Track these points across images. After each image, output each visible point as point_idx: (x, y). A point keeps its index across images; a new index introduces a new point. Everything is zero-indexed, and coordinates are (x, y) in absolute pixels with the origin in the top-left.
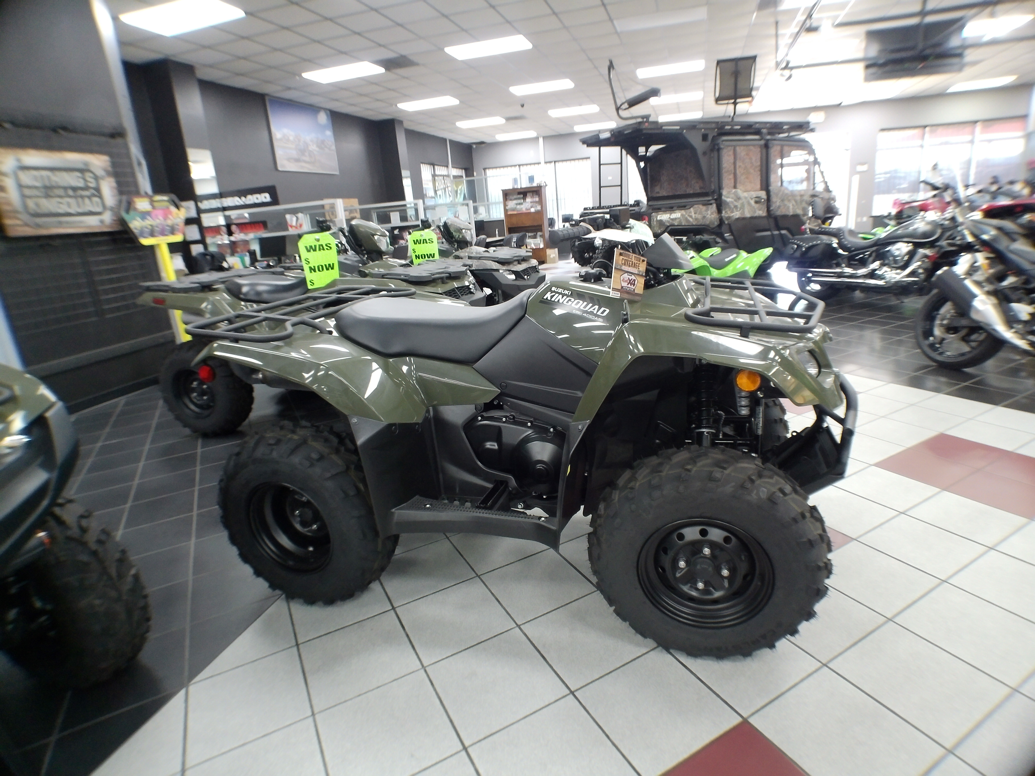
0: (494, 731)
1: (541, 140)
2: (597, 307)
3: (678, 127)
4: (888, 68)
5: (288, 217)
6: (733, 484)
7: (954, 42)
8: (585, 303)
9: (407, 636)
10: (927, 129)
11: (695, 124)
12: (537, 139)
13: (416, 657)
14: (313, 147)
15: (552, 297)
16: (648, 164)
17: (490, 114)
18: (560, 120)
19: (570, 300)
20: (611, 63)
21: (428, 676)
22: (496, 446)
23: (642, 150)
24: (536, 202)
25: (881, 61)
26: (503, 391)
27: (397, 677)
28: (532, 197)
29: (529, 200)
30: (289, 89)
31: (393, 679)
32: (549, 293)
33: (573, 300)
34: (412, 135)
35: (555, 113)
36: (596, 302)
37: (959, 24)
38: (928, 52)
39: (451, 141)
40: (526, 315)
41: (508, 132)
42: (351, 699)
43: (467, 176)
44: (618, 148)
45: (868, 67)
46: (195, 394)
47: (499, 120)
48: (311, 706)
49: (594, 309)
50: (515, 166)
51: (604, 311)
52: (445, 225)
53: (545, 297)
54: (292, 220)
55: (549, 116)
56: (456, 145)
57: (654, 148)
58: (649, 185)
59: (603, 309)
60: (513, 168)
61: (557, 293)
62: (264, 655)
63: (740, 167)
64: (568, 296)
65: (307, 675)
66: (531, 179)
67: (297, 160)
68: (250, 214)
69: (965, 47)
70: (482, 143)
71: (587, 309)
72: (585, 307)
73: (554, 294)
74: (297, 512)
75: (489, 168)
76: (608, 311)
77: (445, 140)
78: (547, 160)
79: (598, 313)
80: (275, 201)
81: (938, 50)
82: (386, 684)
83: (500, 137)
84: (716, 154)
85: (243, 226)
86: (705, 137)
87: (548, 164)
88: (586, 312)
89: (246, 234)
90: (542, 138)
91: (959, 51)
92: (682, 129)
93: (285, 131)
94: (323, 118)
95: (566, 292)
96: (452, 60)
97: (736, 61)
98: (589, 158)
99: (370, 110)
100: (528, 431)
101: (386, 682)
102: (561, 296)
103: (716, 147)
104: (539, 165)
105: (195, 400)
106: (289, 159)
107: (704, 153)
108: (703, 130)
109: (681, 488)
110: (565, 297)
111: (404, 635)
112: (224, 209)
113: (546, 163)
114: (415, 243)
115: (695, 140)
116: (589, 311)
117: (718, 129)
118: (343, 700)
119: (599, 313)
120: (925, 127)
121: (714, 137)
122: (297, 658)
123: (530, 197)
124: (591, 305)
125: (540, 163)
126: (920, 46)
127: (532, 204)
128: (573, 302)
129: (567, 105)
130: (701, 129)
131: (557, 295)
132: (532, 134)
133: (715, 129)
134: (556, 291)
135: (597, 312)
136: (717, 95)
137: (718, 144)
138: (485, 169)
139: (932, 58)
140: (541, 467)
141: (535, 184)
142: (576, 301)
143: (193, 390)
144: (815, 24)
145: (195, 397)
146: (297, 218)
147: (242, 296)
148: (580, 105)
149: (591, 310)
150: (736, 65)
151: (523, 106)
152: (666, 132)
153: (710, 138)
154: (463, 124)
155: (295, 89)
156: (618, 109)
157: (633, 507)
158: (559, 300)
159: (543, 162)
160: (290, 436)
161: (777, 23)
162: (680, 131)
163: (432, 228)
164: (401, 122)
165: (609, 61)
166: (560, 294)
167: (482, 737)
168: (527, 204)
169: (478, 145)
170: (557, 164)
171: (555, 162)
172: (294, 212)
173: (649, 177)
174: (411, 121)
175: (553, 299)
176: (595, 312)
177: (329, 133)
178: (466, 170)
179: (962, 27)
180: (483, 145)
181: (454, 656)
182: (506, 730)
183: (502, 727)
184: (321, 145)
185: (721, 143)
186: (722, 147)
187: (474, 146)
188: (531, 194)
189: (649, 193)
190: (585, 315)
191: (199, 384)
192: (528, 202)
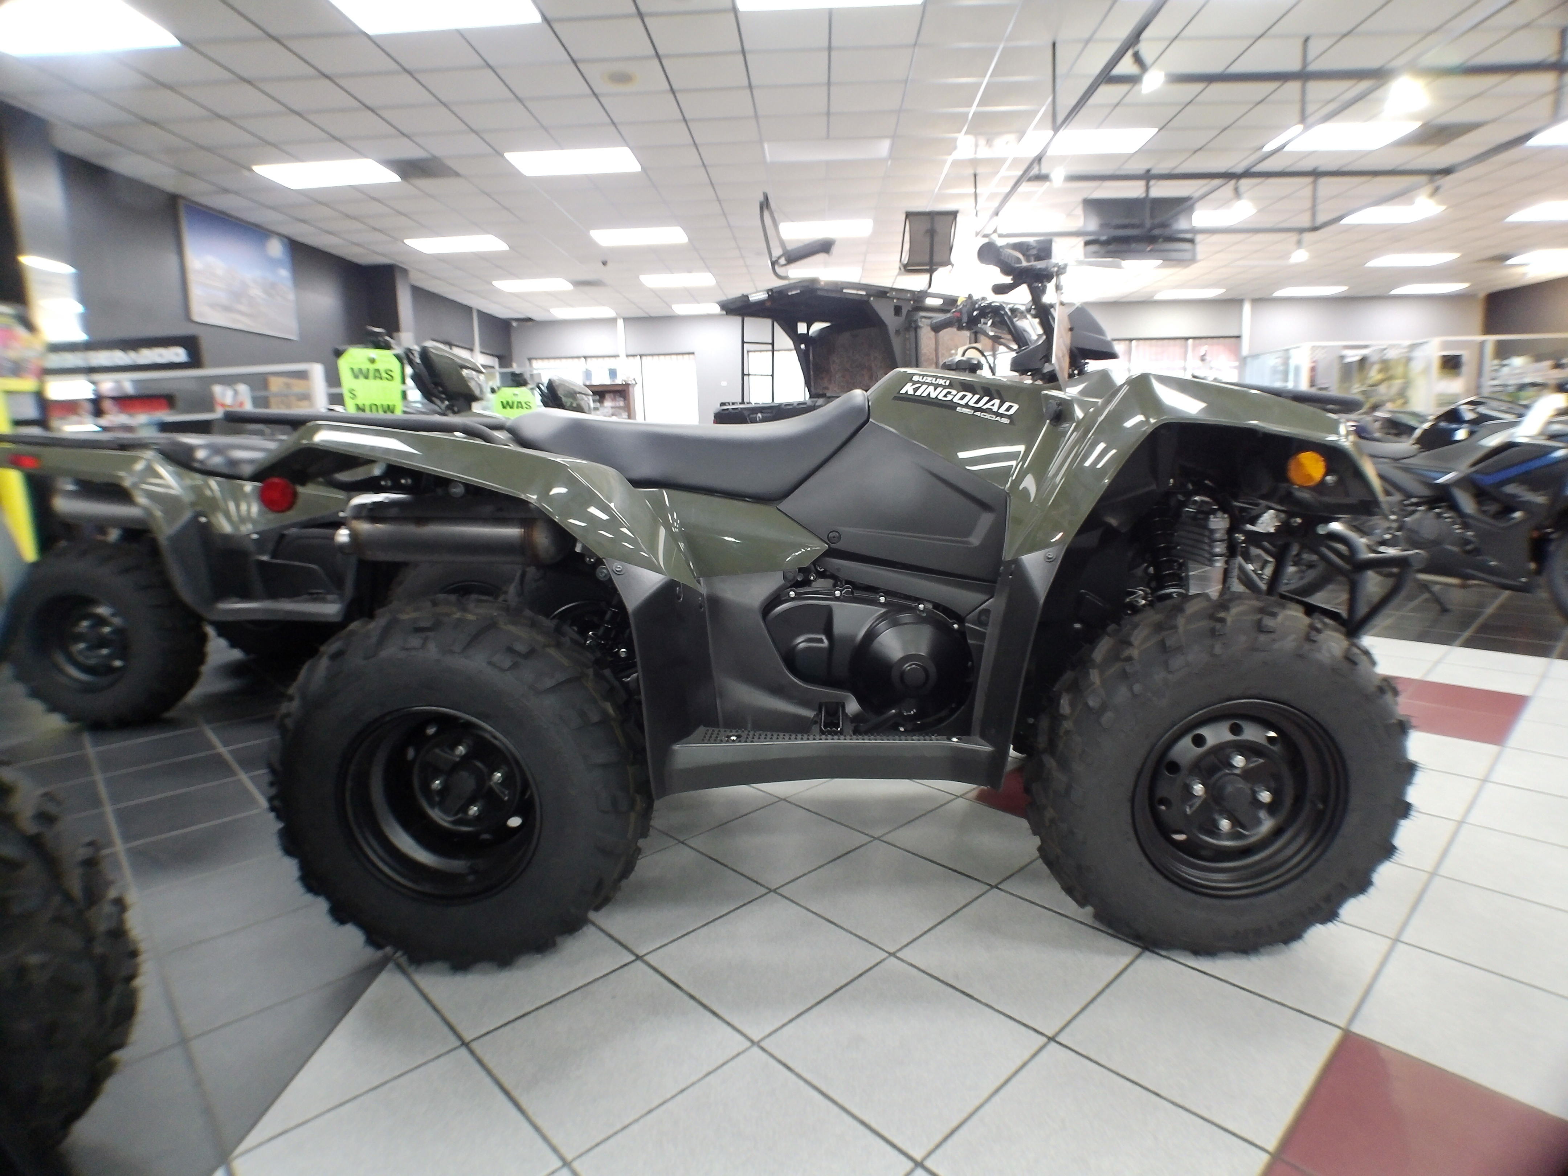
0: (954, 1124)
1: (620, 322)
2: (997, 402)
3: (864, 293)
4: (1112, 247)
5: (217, 389)
6: (1293, 636)
7: (1182, 224)
8: (977, 397)
9: (692, 997)
10: (1134, 342)
11: (887, 290)
12: (613, 321)
13: (729, 1030)
14: (256, 292)
15: (916, 390)
16: (811, 348)
17: (549, 273)
18: (655, 293)
19: (949, 393)
20: (766, 198)
21: (772, 1056)
22: (826, 641)
23: (802, 328)
24: (620, 408)
25: (1104, 238)
26: (833, 546)
27: (710, 1069)
28: (614, 400)
29: (608, 403)
30: (226, 191)
31: (704, 1073)
32: (909, 384)
33: (954, 392)
34: (421, 295)
35: (653, 281)
36: (995, 395)
37: (1189, 203)
38: (1156, 232)
39: (481, 313)
40: (871, 420)
41: (572, 306)
42: (636, 1121)
43: (501, 365)
44: (768, 322)
45: (1087, 243)
46: (82, 646)
47: (561, 285)
48: (555, 1150)
49: (993, 405)
50: (579, 357)
51: (1010, 407)
52: (551, 386)
53: (903, 391)
54: (224, 395)
55: (641, 285)
56: (488, 320)
57: (817, 327)
58: (812, 377)
59: (1007, 405)
60: (576, 360)
61: (924, 383)
62: (397, 1074)
63: (943, 354)
64: (945, 387)
65: (515, 1094)
66: (613, 373)
67: (227, 309)
68: (135, 382)
69: (1196, 231)
70: (529, 320)
71: (980, 405)
72: (977, 402)
73: (919, 385)
74: (438, 782)
75: (536, 359)
76: (1016, 407)
77: (468, 309)
78: (629, 353)
79: (999, 411)
80: (195, 360)
81: (1167, 232)
82: (693, 1084)
83: (560, 313)
84: (912, 334)
85: (124, 401)
86: (898, 310)
87: (631, 358)
88: (979, 409)
89: (131, 415)
90: (622, 320)
91: (1188, 236)
92: (868, 295)
93: (211, 259)
94: (276, 248)
95: (941, 382)
96: (514, 173)
97: (932, 216)
98: (693, 353)
99: (358, 245)
100: (881, 610)
101: (694, 1078)
102: (931, 388)
103: (913, 325)
104: (618, 358)
105: (81, 659)
106: (214, 306)
107: (897, 332)
108: (895, 301)
109: (1218, 649)
110: (939, 389)
111: (687, 998)
112: (90, 370)
113: (627, 356)
114: (504, 407)
115: (885, 312)
116: (984, 407)
117: (915, 301)
118: (619, 1127)
119: (1002, 411)
120: (1131, 340)
121: (908, 311)
122: (477, 1067)
123: (610, 400)
124: (986, 399)
125: (618, 356)
126: (1148, 223)
127: (614, 410)
128: (955, 396)
129: (670, 270)
130: (894, 298)
131: (924, 387)
132: (607, 312)
133: (911, 300)
134: (921, 380)
135: (999, 408)
136: (905, 259)
137: (916, 321)
138: (530, 359)
139: (1161, 240)
140: (913, 666)
141: (618, 381)
142: (961, 394)
143: (79, 638)
144: (1044, 171)
145: (81, 652)
146: (236, 393)
147: (196, 465)
148: (690, 272)
149: (988, 406)
150: (932, 223)
151: (604, 263)
152: (847, 297)
153: (904, 311)
154: (506, 285)
155: (237, 193)
156: (773, 264)
157: (1137, 688)
158: (929, 394)
159: (623, 354)
160: (458, 615)
161: (975, 176)
162: (866, 298)
163: (530, 386)
164: (405, 272)
165: (764, 193)
166: (929, 384)
167: (938, 1138)
168: (606, 410)
169: (521, 323)
170: (644, 358)
171: (641, 356)
172: (229, 381)
173: (811, 366)
174: (421, 271)
175: (917, 394)
176: (995, 409)
177: (284, 273)
178: (499, 357)
179: (1191, 209)
180: (530, 323)
181: (804, 1016)
182: (975, 1118)
183: (964, 1115)
184: (270, 289)
185: (919, 320)
186: (920, 324)
187: (514, 324)
188: (612, 395)
189: (812, 389)
190: (978, 414)
191: (92, 627)
192: (606, 407)
